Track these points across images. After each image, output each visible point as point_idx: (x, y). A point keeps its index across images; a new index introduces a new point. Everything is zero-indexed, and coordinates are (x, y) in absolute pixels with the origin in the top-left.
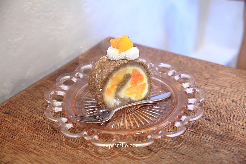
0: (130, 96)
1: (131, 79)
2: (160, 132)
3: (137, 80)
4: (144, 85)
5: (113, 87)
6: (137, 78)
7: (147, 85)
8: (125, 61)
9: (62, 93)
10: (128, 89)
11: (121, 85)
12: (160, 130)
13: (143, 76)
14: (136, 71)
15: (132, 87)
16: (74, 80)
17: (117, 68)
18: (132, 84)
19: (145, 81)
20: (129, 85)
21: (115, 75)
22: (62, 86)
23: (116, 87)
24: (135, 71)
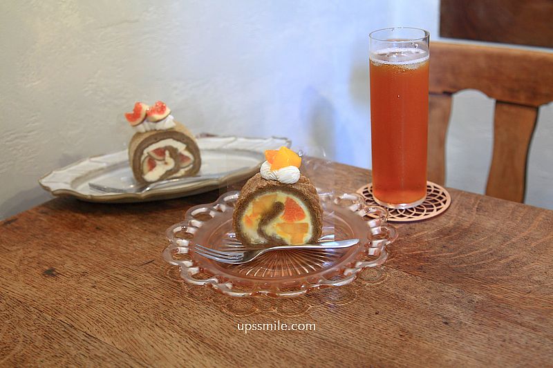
0: (282, 237)
1: (284, 211)
2: (320, 281)
3: (293, 216)
4: (306, 225)
5: (254, 214)
6: (294, 212)
7: (311, 227)
8: (274, 183)
9: (191, 230)
10: (279, 225)
11: (269, 216)
12: (320, 279)
13: (303, 212)
14: (292, 200)
15: (284, 223)
16: (212, 214)
17: (261, 190)
18: (286, 219)
19: (307, 219)
20: (280, 219)
21: (257, 199)
22: (193, 221)
23: (259, 216)
24: (290, 201)
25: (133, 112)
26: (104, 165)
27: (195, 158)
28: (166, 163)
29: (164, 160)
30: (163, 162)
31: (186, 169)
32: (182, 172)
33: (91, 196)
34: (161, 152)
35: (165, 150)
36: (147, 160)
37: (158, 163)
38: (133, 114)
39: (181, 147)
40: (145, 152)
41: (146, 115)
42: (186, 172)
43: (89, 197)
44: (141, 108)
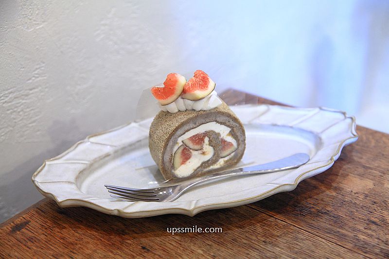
25: (163, 86)
26: (108, 150)
27: (238, 145)
28: (204, 153)
29: (201, 149)
30: (200, 152)
31: (226, 159)
32: (221, 162)
33: (118, 211)
34: (198, 140)
35: (204, 136)
36: (180, 151)
37: (194, 153)
38: (164, 89)
39: (223, 131)
40: (180, 140)
41: (184, 91)
42: (226, 162)
43: (116, 213)
44: (176, 81)
